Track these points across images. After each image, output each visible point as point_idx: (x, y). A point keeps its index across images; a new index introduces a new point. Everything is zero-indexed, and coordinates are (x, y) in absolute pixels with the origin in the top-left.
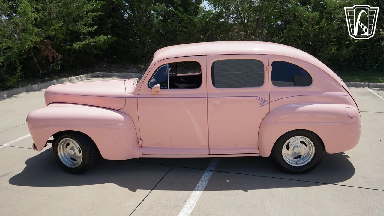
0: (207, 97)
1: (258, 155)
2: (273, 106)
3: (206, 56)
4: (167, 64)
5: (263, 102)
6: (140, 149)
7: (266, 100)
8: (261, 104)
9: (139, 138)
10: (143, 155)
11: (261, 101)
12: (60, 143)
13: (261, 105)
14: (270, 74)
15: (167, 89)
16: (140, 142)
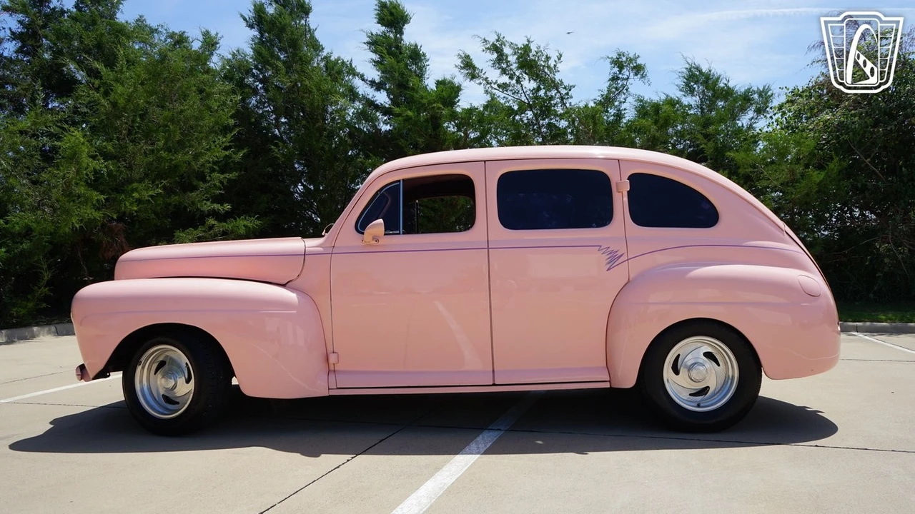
0: (488, 248)
1: (607, 385)
2: (637, 267)
3: (485, 161)
4: (399, 181)
5: (614, 259)
6: (332, 376)
7: (619, 254)
8: (609, 263)
9: (330, 349)
10: (337, 388)
11: (609, 256)
12: (143, 359)
13: (608, 266)
14: (626, 199)
15: (399, 234)
16: (333, 358)
